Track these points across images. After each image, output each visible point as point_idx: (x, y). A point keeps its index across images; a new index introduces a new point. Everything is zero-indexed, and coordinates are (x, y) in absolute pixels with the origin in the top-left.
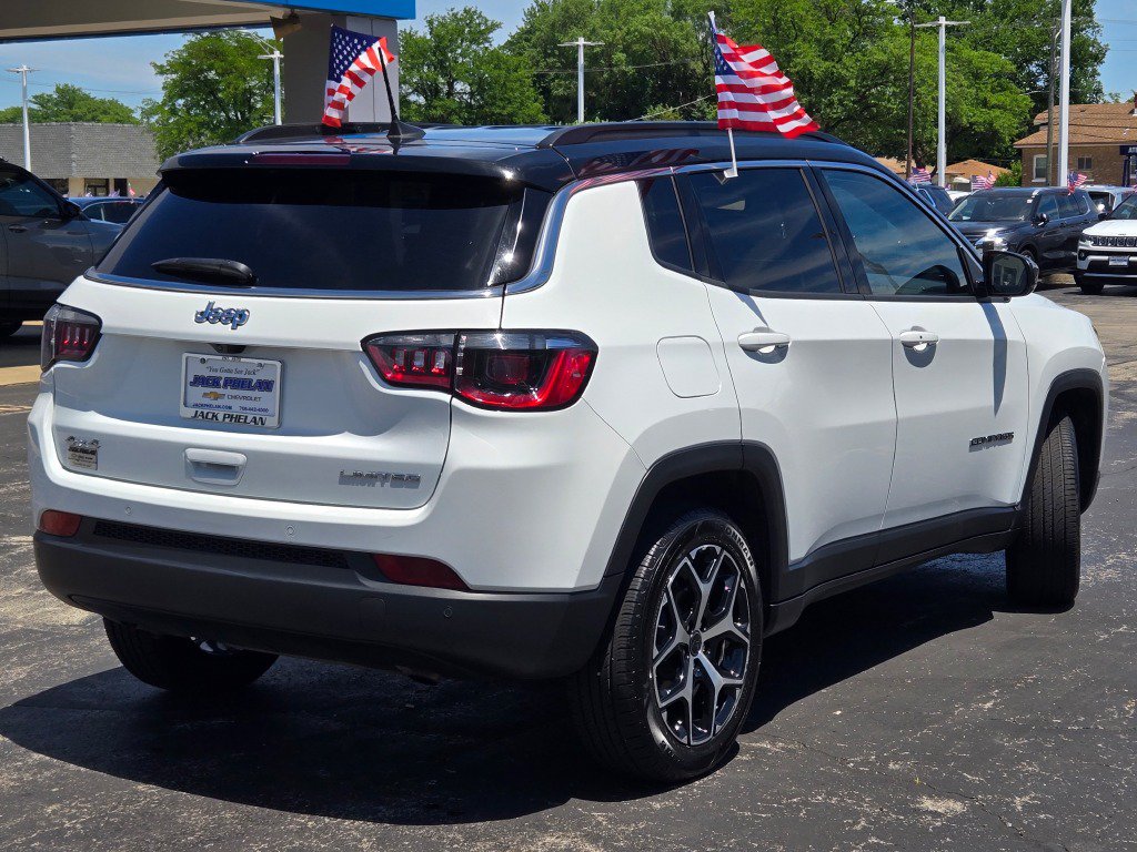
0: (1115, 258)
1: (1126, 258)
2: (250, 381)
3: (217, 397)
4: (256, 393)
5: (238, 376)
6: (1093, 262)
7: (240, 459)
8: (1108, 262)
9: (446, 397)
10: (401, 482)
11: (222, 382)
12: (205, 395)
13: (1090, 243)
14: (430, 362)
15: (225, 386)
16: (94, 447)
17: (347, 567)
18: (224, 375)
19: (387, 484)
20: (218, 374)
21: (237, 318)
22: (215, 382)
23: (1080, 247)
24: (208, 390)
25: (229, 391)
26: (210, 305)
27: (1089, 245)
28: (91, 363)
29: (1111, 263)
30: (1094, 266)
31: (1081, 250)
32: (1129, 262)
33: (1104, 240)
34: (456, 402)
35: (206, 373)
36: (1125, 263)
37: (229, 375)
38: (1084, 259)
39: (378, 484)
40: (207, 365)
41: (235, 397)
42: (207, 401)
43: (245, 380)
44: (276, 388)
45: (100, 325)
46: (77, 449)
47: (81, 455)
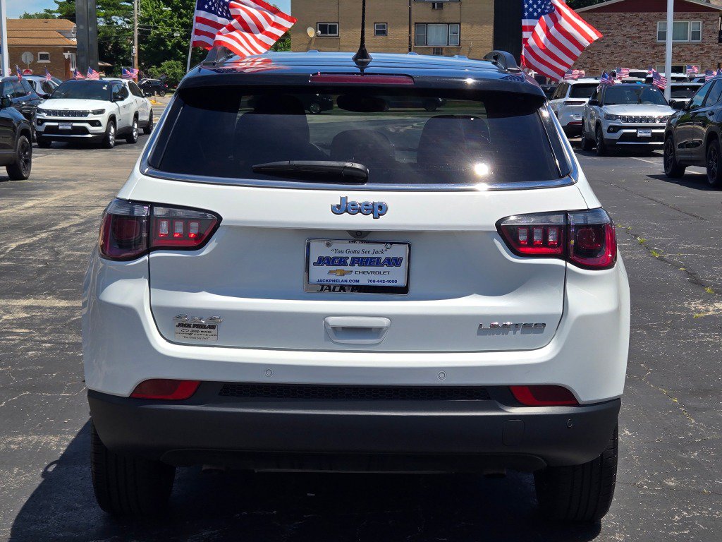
0: (63, 124)
1: (70, 124)
2: (379, 259)
3: (343, 273)
4: (385, 268)
5: (366, 255)
6: (48, 126)
7: (385, 322)
8: (58, 126)
9: (561, 262)
10: (532, 329)
11: (349, 261)
12: (330, 272)
13: (45, 114)
14: (545, 235)
15: (352, 264)
16: (212, 323)
17: (489, 398)
18: (350, 256)
19: (519, 332)
20: (344, 255)
21: (378, 210)
22: (342, 262)
23: (38, 117)
24: (333, 268)
25: (357, 268)
26: (343, 199)
27: (45, 116)
28: (206, 251)
29: (60, 127)
30: (49, 129)
31: (39, 119)
32: (73, 127)
33: (55, 113)
34: (570, 266)
35: (332, 255)
36: (70, 128)
37: (356, 255)
38: (41, 124)
39: (511, 332)
40: (332, 247)
41: (363, 273)
42: (333, 277)
43: (372, 259)
44: (404, 263)
45: (220, 218)
46: (189, 326)
47: (195, 329)
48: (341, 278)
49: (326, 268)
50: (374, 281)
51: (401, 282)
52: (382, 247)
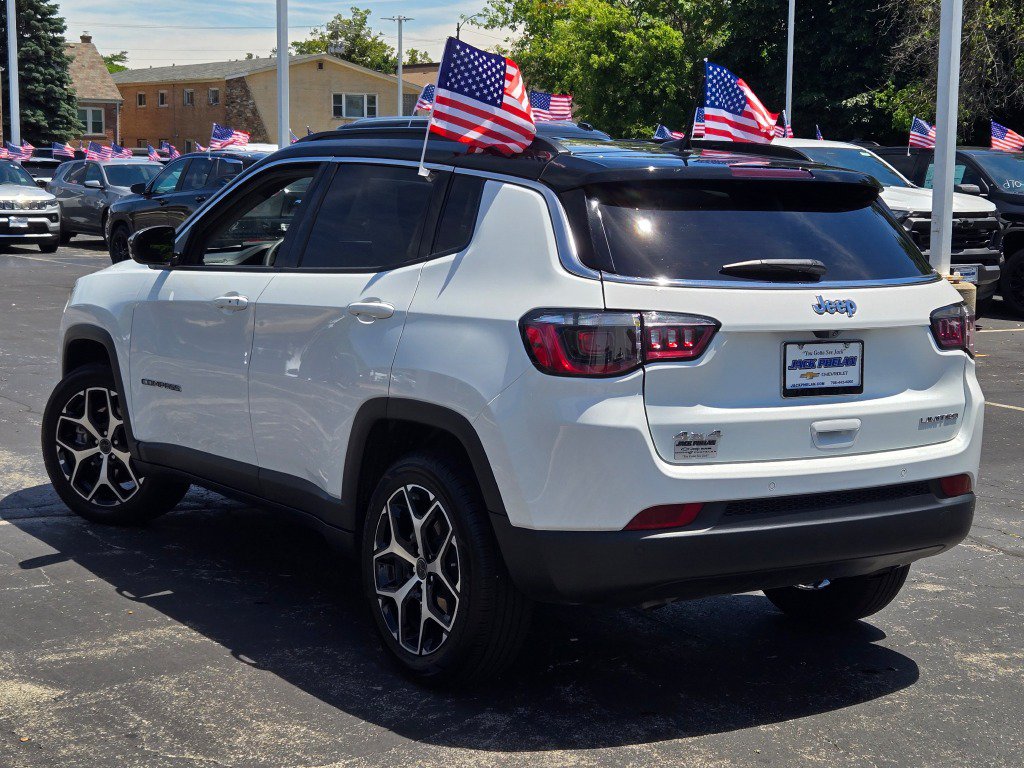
2: (840, 359)
3: (813, 376)
4: (845, 368)
5: (830, 356)
11: (817, 363)
12: (802, 376)
15: (820, 366)
18: (818, 357)
20: (813, 357)
22: (811, 364)
24: (805, 371)
25: (824, 370)
28: (705, 360)
34: (967, 356)
35: (803, 357)
37: (822, 357)
40: (804, 350)
41: (828, 374)
42: (804, 381)
43: (835, 359)
44: (858, 362)
45: (718, 325)
46: (689, 443)
47: (695, 447)
48: (810, 382)
49: (799, 372)
50: (835, 383)
51: (856, 382)
52: (841, 346)
